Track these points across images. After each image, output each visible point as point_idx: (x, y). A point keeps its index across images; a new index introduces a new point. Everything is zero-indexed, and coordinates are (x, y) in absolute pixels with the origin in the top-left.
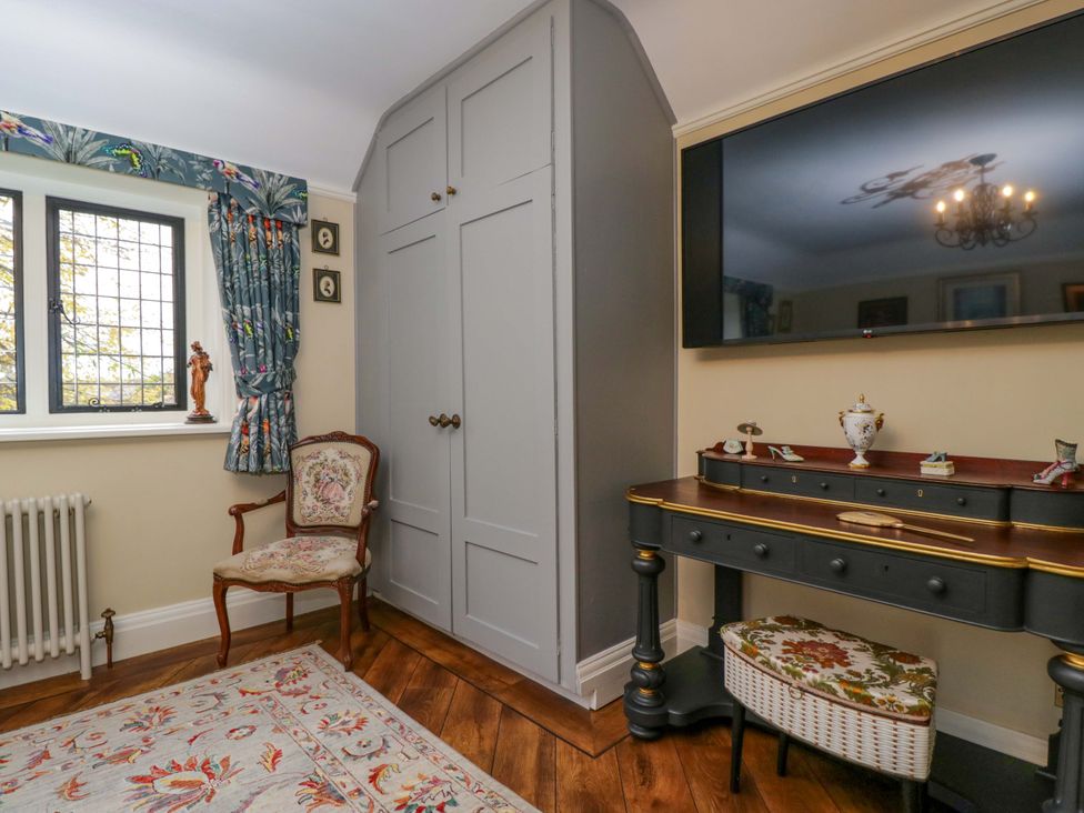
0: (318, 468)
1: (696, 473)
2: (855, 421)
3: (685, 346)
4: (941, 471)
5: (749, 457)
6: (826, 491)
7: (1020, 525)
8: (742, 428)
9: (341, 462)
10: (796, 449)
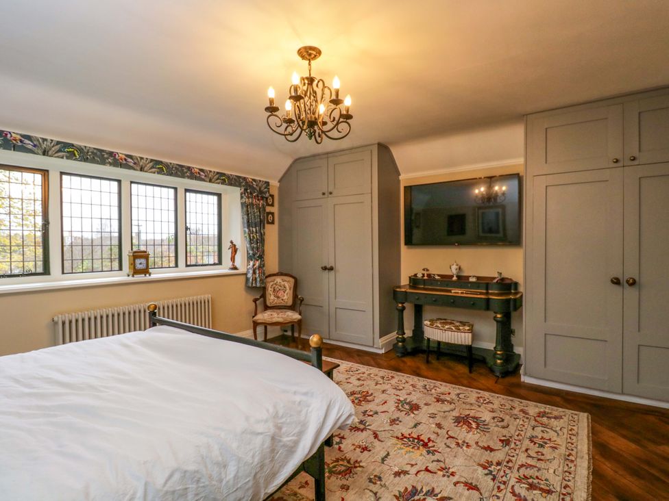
0: (274, 286)
1: (408, 283)
2: (454, 267)
3: (406, 244)
4: (474, 280)
5: (426, 278)
6: (447, 286)
7: (490, 291)
8: (424, 270)
9: (283, 283)
10: (439, 275)
